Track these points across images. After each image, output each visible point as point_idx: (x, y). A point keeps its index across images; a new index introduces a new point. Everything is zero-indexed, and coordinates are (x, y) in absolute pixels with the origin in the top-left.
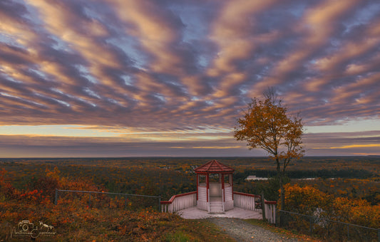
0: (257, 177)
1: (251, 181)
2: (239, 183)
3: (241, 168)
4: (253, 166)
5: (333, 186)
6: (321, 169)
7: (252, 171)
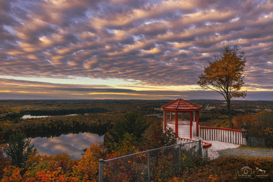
0: (31, 115)
1: (28, 119)
2: (16, 122)
3: (17, 109)
4: (28, 107)
5: (87, 119)
6: (79, 108)
7: (27, 111)
